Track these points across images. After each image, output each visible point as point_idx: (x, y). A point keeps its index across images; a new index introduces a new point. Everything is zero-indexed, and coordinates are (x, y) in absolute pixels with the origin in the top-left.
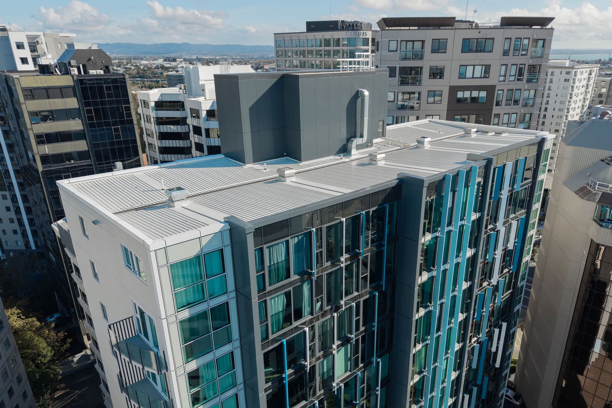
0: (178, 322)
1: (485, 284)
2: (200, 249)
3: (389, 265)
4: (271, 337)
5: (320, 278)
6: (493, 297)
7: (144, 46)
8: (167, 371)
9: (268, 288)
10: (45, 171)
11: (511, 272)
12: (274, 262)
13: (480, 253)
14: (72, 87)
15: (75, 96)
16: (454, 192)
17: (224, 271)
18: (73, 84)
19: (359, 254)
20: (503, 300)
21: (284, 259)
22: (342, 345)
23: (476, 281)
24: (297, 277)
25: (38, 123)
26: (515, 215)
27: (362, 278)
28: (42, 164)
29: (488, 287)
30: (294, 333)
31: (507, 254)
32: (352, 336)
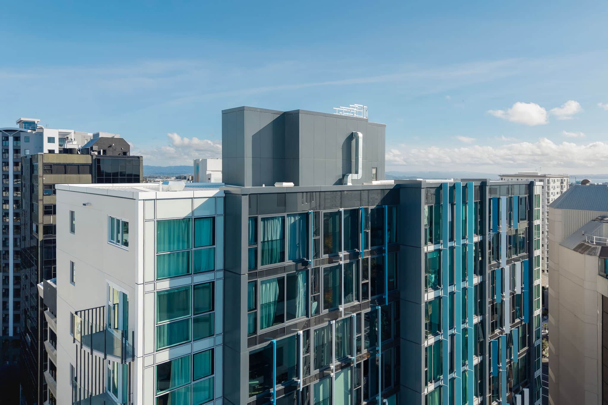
0: (155, 293)
1: (497, 331)
2: (191, 211)
3: (391, 280)
4: (260, 332)
5: (316, 271)
6: (508, 350)
7: (160, 168)
8: (133, 360)
9: (260, 267)
10: (45, 240)
11: (523, 323)
12: (268, 238)
13: (487, 282)
14: (89, 165)
15: (91, 173)
16: (452, 205)
17: (214, 244)
18: (91, 163)
19: (358, 254)
20: (520, 358)
21: (279, 239)
22: (342, 368)
23: (487, 315)
24: (291, 263)
25: (50, 195)
26: (517, 256)
27: (363, 284)
28: (44, 234)
29: (501, 335)
30: (287, 334)
31: (516, 299)
32: (353, 358)
